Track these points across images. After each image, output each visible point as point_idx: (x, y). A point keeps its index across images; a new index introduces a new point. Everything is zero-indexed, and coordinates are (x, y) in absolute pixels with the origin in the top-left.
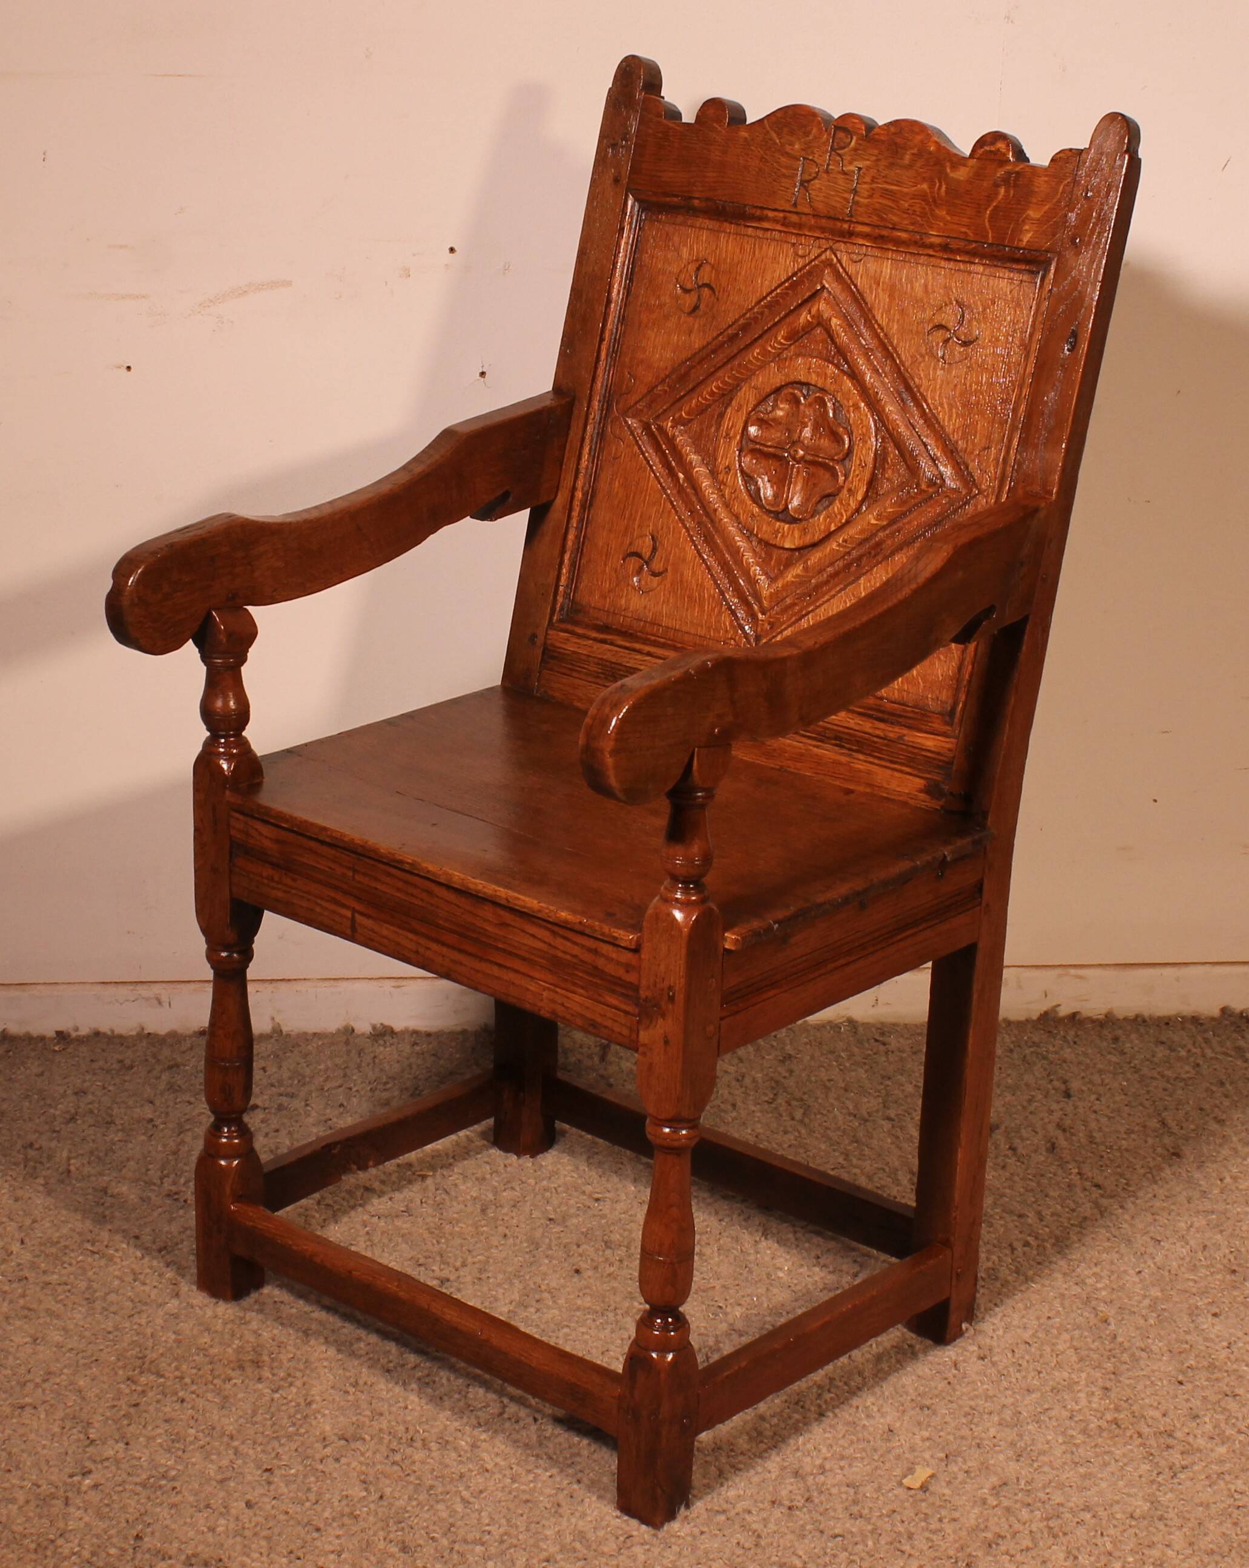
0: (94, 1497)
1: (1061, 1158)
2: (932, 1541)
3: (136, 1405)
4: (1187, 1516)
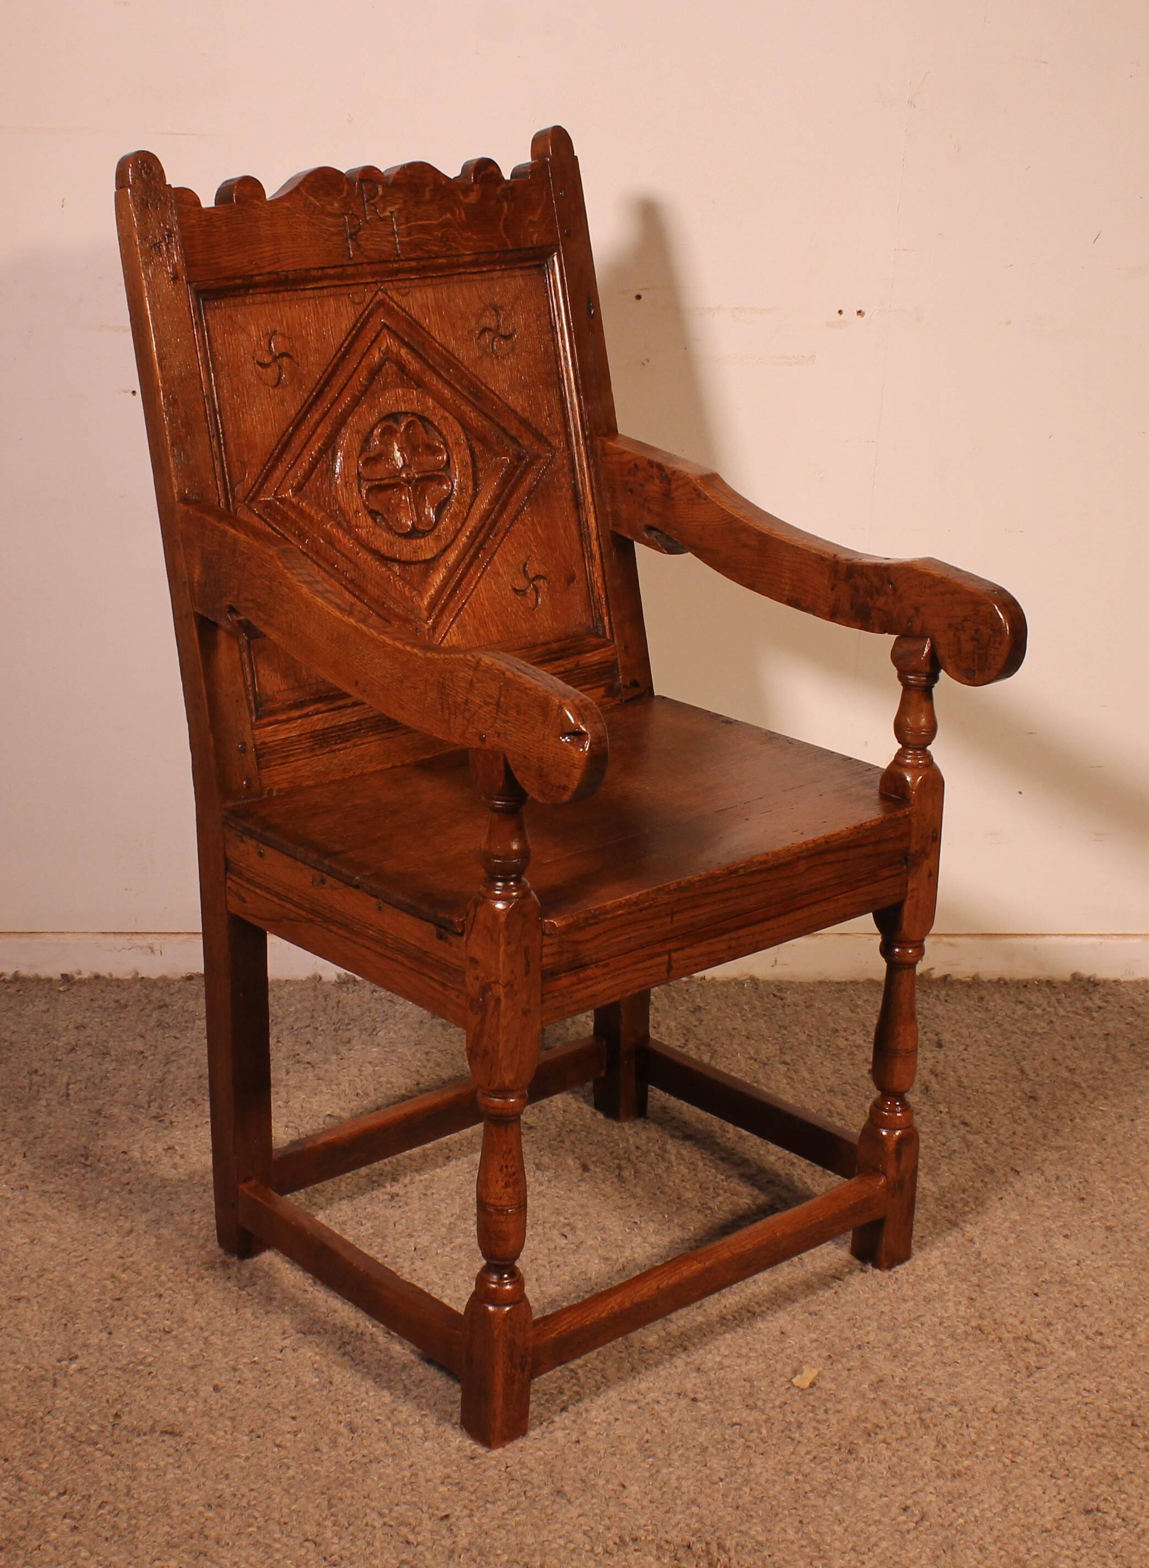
0: (79, 1379)
2: (819, 1430)
3: (119, 1299)
4: (1042, 1410)
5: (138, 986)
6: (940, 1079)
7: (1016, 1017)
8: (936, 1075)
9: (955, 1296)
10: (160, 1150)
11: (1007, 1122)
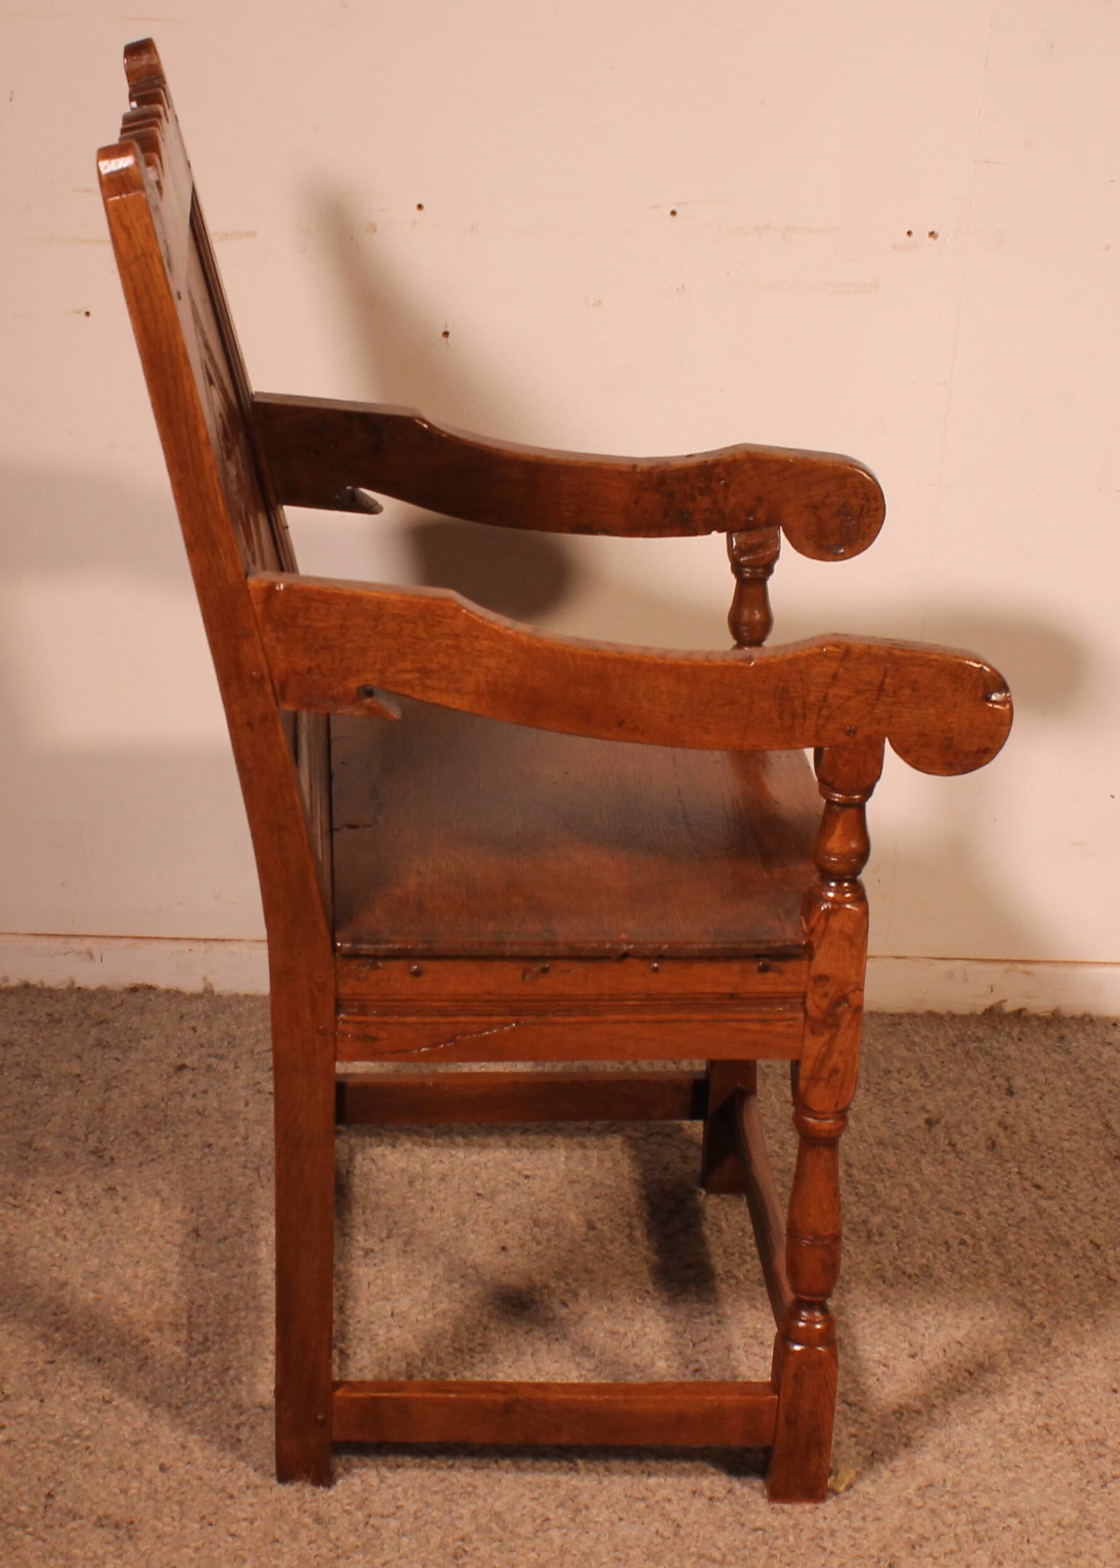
1: (1001, 1157)
2: (855, 1539)
5: (74, 998)
6: (1009, 1132)
7: (1102, 1061)
8: (1005, 1128)
9: (1019, 1389)
10: (99, 1190)
11: (1087, 1186)
